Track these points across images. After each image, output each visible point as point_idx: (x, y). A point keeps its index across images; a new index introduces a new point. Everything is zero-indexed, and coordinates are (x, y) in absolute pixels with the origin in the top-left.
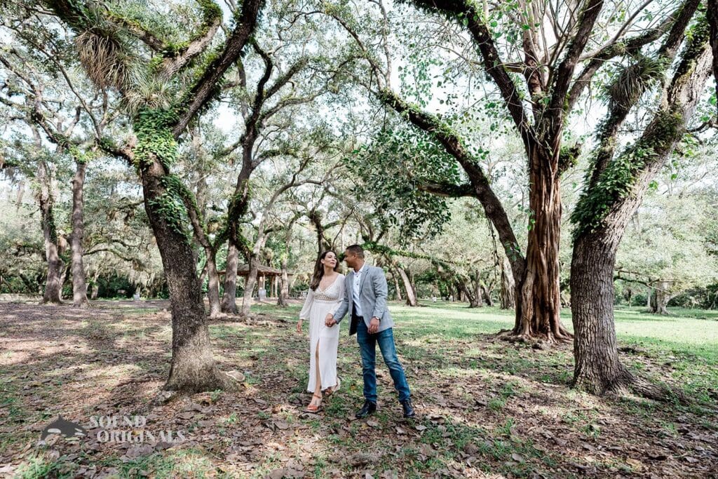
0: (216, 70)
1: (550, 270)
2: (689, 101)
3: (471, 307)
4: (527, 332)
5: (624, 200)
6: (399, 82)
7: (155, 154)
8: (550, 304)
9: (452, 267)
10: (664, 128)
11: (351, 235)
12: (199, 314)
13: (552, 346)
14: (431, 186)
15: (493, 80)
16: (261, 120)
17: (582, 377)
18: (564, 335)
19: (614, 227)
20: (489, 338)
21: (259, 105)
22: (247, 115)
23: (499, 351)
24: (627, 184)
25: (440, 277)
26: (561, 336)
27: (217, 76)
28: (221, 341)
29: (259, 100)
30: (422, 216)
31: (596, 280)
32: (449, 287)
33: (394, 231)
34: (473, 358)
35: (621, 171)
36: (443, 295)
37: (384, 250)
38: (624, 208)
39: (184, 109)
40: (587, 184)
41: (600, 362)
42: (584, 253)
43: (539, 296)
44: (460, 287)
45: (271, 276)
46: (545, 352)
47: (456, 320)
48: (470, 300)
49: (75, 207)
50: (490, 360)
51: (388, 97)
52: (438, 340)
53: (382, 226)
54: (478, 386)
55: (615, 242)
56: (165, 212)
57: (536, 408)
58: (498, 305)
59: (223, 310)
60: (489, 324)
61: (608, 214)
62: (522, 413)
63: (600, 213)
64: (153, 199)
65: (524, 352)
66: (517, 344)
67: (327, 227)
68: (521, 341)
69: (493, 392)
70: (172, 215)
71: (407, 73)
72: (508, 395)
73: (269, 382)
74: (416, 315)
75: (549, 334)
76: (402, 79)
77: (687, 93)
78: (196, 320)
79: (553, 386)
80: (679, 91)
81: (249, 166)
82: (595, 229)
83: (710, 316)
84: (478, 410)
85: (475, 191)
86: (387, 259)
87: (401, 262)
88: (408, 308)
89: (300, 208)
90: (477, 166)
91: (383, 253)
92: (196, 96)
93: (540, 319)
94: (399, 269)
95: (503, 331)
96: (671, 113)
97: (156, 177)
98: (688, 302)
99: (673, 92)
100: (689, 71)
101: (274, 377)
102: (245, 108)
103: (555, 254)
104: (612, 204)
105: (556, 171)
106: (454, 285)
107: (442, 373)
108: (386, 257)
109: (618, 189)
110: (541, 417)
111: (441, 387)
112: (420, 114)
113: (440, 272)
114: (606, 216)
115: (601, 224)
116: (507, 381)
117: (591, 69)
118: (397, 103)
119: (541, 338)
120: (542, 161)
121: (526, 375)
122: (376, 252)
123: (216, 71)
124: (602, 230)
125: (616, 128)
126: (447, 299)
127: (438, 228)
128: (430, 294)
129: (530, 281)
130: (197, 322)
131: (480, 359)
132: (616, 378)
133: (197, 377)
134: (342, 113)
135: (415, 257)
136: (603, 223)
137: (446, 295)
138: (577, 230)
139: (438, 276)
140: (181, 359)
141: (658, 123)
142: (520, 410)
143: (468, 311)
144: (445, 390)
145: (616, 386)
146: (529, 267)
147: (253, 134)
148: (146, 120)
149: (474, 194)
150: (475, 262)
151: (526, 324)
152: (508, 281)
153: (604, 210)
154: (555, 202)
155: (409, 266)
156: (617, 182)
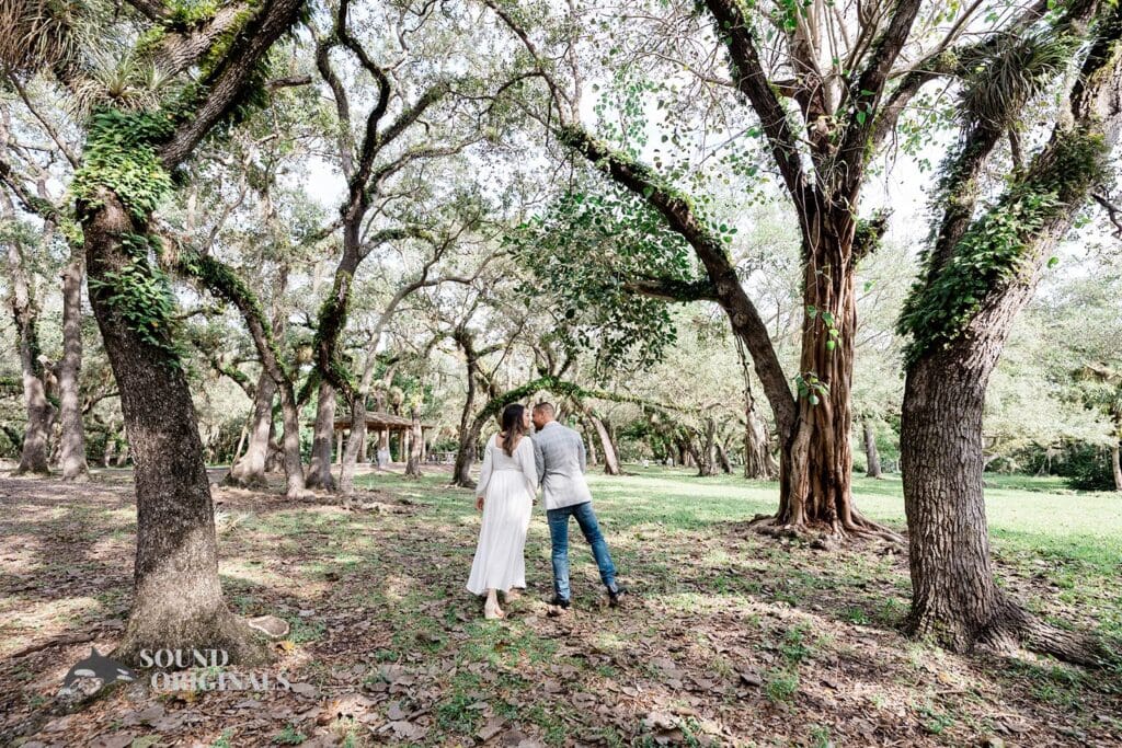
0: (250, 43)
1: (837, 419)
2: (1113, 114)
3: (701, 475)
4: (800, 521)
5: (1007, 287)
6: (594, 117)
7: (111, 189)
8: (836, 474)
9: (672, 416)
10: (1073, 159)
11: (522, 369)
12: (193, 507)
13: (842, 544)
14: (645, 283)
15: (749, 102)
16: (375, 181)
17: (929, 617)
18: (859, 524)
19: (987, 338)
20: (737, 528)
21: (370, 156)
22: (352, 173)
23: (757, 554)
24: (1014, 258)
25: (654, 430)
26: (855, 526)
27: (253, 56)
28: (287, 542)
29: (370, 146)
30: (630, 334)
31: (952, 436)
32: (668, 445)
33: (587, 357)
34: (718, 569)
35: (1000, 235)
36: (657, 457)
37: (570, 389)
38: (1006, 302)
39: (186, 113)
40: (924, 265)
41: (962, 588)
42: (929, 386)
43: (820, 462)
44: (684, 446)
45: (399, 429)
46: (832, 555)
47: (681, 498)
48: (700, 465)
49: (66, 317)
50: (746, 571)
51: (575, 135)
52: (656, 535)
53: (567, 351)
54: (735, 634)
55: (987, 366)
56: (125, 303)
57: (858, 690)
58: (741, 471)
59: (309, 484)
60: (731, 503)
61: (976, 315)
62: (835, 703)
63: (961, 312)
64: (102, 277)
65: (800, 555)
66: (785, 541)
67: (481, 354)
68: (792, 536)
69: (768, 650)
70: (141, 310)
71: (607, 104)
72: (798, 658)
73: (341, 635)
74: (617, 489)
75: (835, 524)
76: (599, 113)
77: (1108, 99)
78: (185, 518)
79: (874, 632)
80: (1095, 96)
81: (353, 256)
82: (952, 343)
83: (1045, 487)
84: (747, 698)
85: (716, 291)
86: (576, 404)
87: (596, 408)
88: (605, 478)
89: (444, 326)
90: (718, 250)
91: (569, 394)
92: (212, 91)
93: (821, 500)
94: (594, 419)
95: (758, 518)
96: (1082, 133)
97: (110, 236)
98: (1005, 467)
99: (1084, 98)
100: (1112, 60)
101: (354, 621)
102: (348, 161)
103: (845, 393)
104: (984, 296)
105: (848, 257)
106: (675, 442)
107: (668, 604)
108: (573, 400)
109: (998, 268)
110: (875, 714)
111: (668, 637)
112: (627, 165)
113: (654, 424)
114: (971, 319)
115: (962, 333)
116: (789, 622)
117: (902, 95)
118: (590, 146)
119: (822, 530)
120: (826, 240)
121: (819, 607)
122: (559, 393)
123: (249, 46)
124: (964, 345)
125: (977, 165)
126: (664, 463)
127: (655, 352)
128: (638, 455)
129: (805, 437)
130: (185, 523)
131: (730, 571)
132: (993, 618)
133: (178, 637)
134: (505, 170)
135: (618, 400)
136: (967, 331)
137: (661, 457)
138: (911, 345)
139: (650, 429)
140: (148, 599)
141: (1058, 151)
142: (829, 697)
143: (696, 482)
144: (676, 645)
145: (994, 634)
146: (803, 415)
147: (362, 202)
148: (105, 129)
149: (714, 297)
150: (710, 408)
151: (798, 508)
152: (755, 437)
153: (969, 306)
154: (847, 308)
155: (608, 414)
156: (994, 255)
